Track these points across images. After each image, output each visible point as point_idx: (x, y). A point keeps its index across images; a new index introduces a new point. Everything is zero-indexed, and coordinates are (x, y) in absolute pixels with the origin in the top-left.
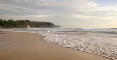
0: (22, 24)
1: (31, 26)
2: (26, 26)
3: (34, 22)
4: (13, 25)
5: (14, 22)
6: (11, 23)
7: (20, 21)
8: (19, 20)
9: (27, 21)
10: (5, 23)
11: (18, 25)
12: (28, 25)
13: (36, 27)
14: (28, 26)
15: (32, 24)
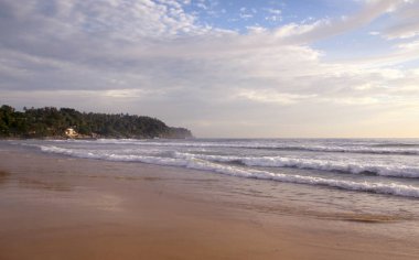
0: (50, 125)
1: (81, 131)
2: (64, 129)
3: (91, 114)
4: (14, 125)
5: (18, 114)
6: (6, 120)
7: (39, 112)
8: (36, 108)
9: (65, 111)
11: (33, 128)
12: (71, 125)
13: (98, 133)
14: (71, 132)
15: (84, 123)
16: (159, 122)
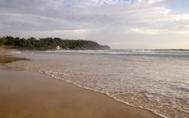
0: (49, 45)
1: (63, 47)
2: (56, 47)
3: (67, 40)
4: (35, 45)
5: (37, 40)
6: (32, 43)
7: (46, 40)
8: (44, 38)
9: (56, 39)
10: (23, 42)
11: (43, 46)
12: (58, 45)
13: (70, 48)
14: (58, 47)
15: (64, 44)
16: (96, 43)
